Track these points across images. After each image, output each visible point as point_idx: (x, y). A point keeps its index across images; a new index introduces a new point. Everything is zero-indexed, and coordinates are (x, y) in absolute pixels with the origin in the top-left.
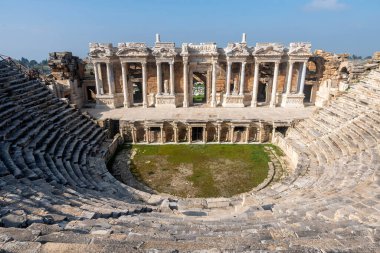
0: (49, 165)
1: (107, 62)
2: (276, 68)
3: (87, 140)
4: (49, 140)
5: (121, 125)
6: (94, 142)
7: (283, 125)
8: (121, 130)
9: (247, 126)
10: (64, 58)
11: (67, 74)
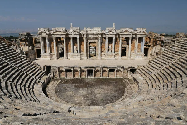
0: (12, 89)
1: (47, 37)
2: (130, 41)
3: (34, 76)
4: (14, 76)
5: (52, 68)
6: (37, 77)
7: (133, 69)
8: (52, 71)
9: (115, 69)
10: (26, 35)
11: (27, 43)
